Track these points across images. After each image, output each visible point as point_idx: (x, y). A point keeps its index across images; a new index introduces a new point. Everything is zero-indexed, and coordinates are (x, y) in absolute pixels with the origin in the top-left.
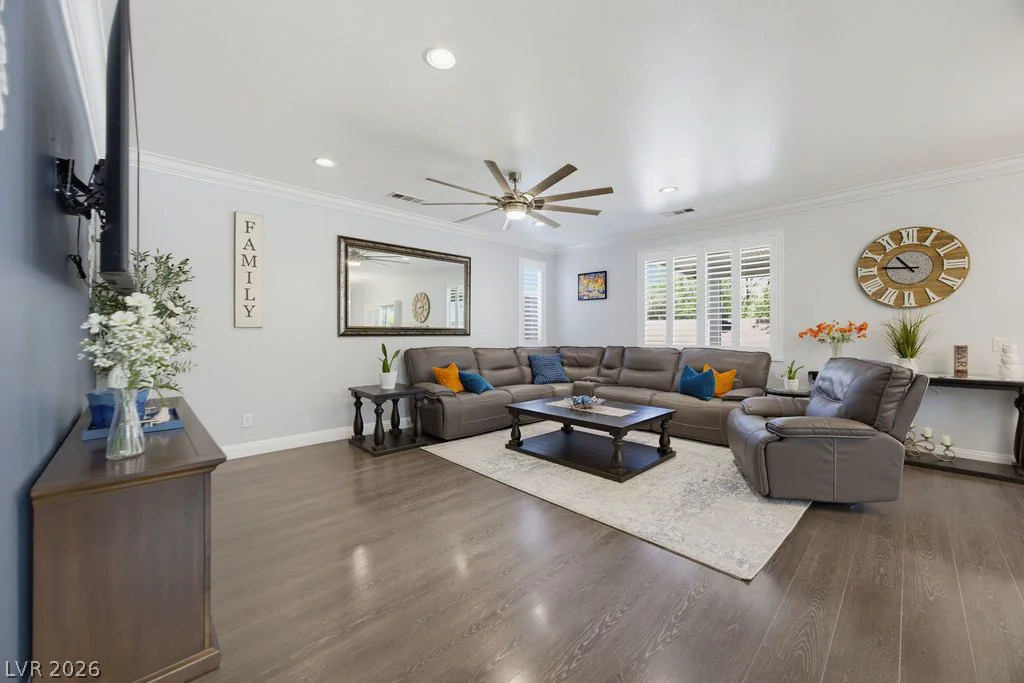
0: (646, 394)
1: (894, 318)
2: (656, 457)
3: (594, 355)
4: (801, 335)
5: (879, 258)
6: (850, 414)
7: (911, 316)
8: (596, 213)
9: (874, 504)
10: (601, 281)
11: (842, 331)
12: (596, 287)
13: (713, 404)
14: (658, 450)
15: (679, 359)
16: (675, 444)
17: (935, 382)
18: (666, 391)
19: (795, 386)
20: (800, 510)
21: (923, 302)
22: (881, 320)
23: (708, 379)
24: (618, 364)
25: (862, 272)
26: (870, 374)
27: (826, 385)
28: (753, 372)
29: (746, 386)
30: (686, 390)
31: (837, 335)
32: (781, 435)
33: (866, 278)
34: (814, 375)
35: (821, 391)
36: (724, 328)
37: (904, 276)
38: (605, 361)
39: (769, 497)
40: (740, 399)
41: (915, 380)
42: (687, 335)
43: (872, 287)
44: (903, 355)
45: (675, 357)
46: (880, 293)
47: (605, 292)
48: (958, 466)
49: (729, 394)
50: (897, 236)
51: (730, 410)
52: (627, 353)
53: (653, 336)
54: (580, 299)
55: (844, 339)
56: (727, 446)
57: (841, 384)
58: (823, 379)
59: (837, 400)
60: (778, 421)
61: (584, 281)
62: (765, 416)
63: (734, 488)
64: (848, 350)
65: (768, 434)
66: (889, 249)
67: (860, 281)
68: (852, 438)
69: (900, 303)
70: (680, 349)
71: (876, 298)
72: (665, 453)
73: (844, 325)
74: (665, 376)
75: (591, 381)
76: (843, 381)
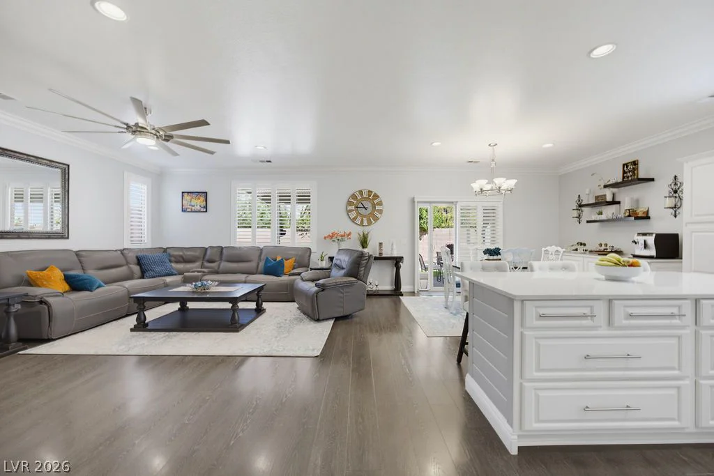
0: (243, 277)
1: (360, 230)
2: (254, 314)
3: (197, 253)
4: (325, 238)
5: (355, 202)
6: (349, 274)
7: (366, 229)
8: (212, 153)
9: (356, 313)
10: (202, 199)
11: (342, 236)
12: (198, 203)
13: (284, 278)
14: (256, 310)
15: (261, 253)
16: (265, 305)
17: (376, 258)
18: (253, 274)
19: (324, 264)
20: (331, 322)
21: (370, 223)
22: (356, 231)
23: (281, 264)
24: (217, 258)
25: (349, 208)
26: (356, 255)
27: (338, 262)
28: (303, 259)
29: (300, 266)
30: (267, 272)
31: (340, 238)
32: (323, 288)
33: (350, 211)
34: (331, 259)
35: (336, 265)
36: (281, 234)
37: (362, 211)
38: (207, 257)
39: (318, 320)
40: (299, 274)
41: (370, 257)
42: (264, 238)
43: (353, 215)
44: (363, 247)
45: (258, 253)
46: (355, 218)
47: (206, 207)
48: (380, 293)
49: (292, 272)
50: (361, 192)
51: (294, 280)
52: (224, 251)
53: (243, 239)
54: (184, 210)
55: (343, 240)
56: (294, 301)
57: (345, 261)
58: (337, 259)
59: (343, 268)
60: (321, 281)
61: (187, 197)
62: (313, 281)
63: (301, 320)
64: (344, 245)
65: (316, 288)
66: (359, 198)
67: (348, 212)
68: (350, 285)
69: (362, 224)
70: (261, 247)
71: (353, 220)
72: (259, 311)
73: (342, 233)
74: (252, 265)
75: (198, 272)
76: (345, 260)
